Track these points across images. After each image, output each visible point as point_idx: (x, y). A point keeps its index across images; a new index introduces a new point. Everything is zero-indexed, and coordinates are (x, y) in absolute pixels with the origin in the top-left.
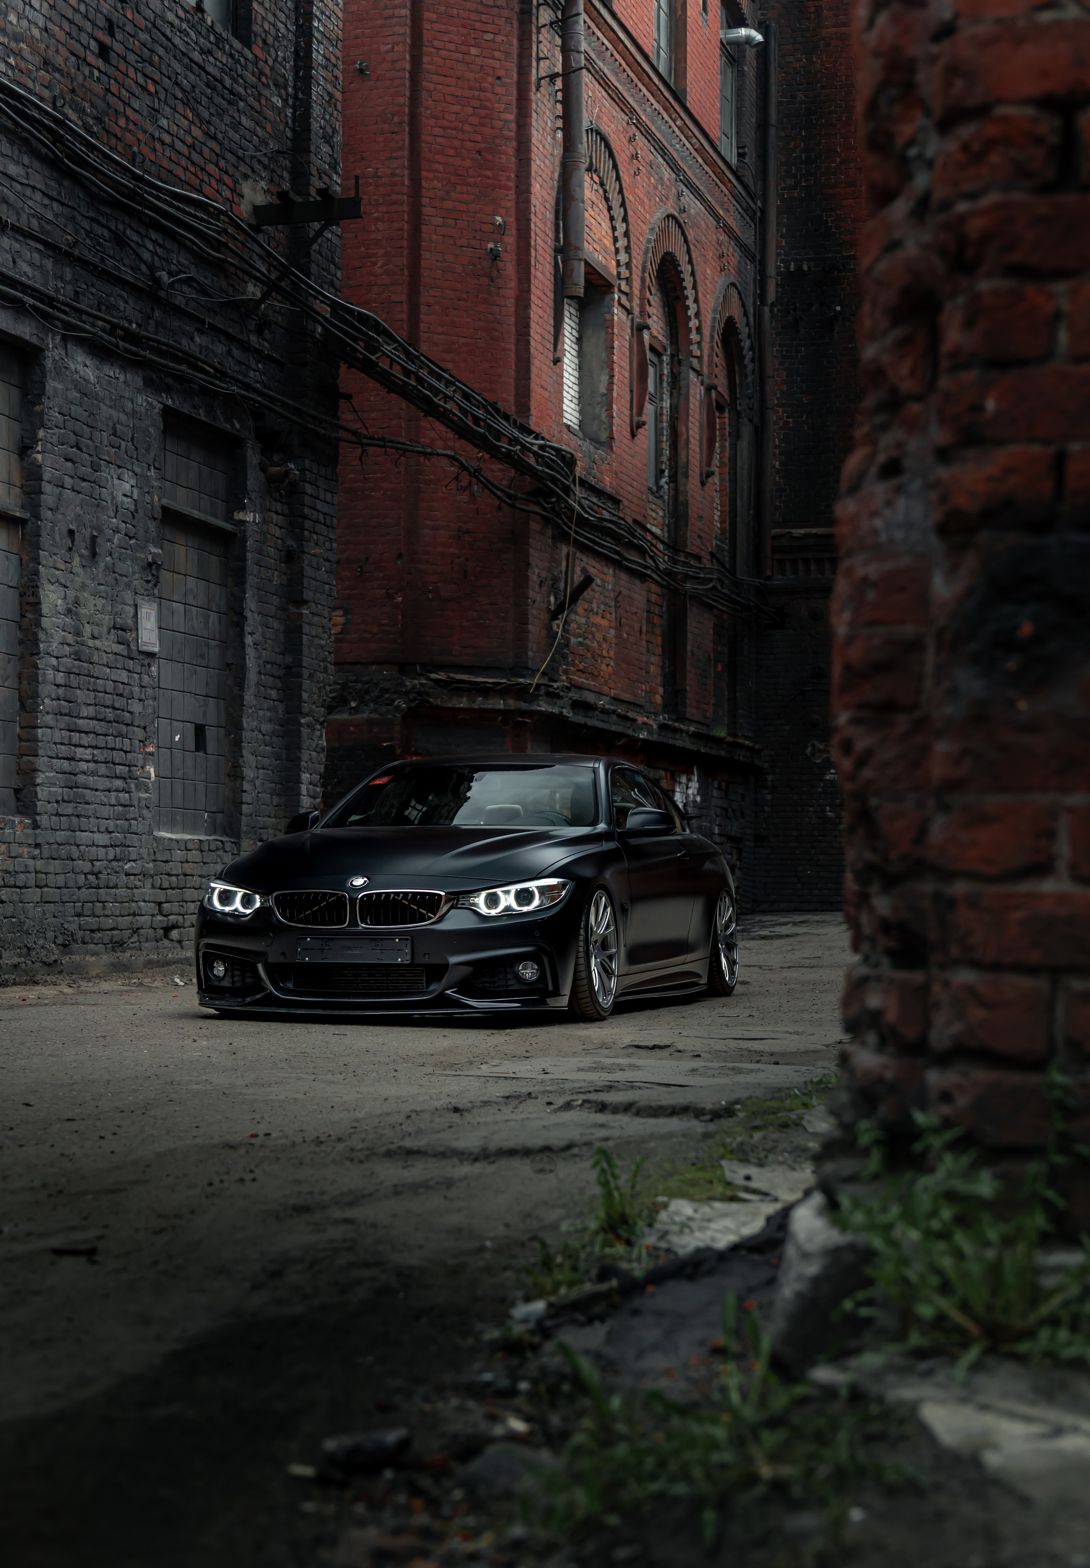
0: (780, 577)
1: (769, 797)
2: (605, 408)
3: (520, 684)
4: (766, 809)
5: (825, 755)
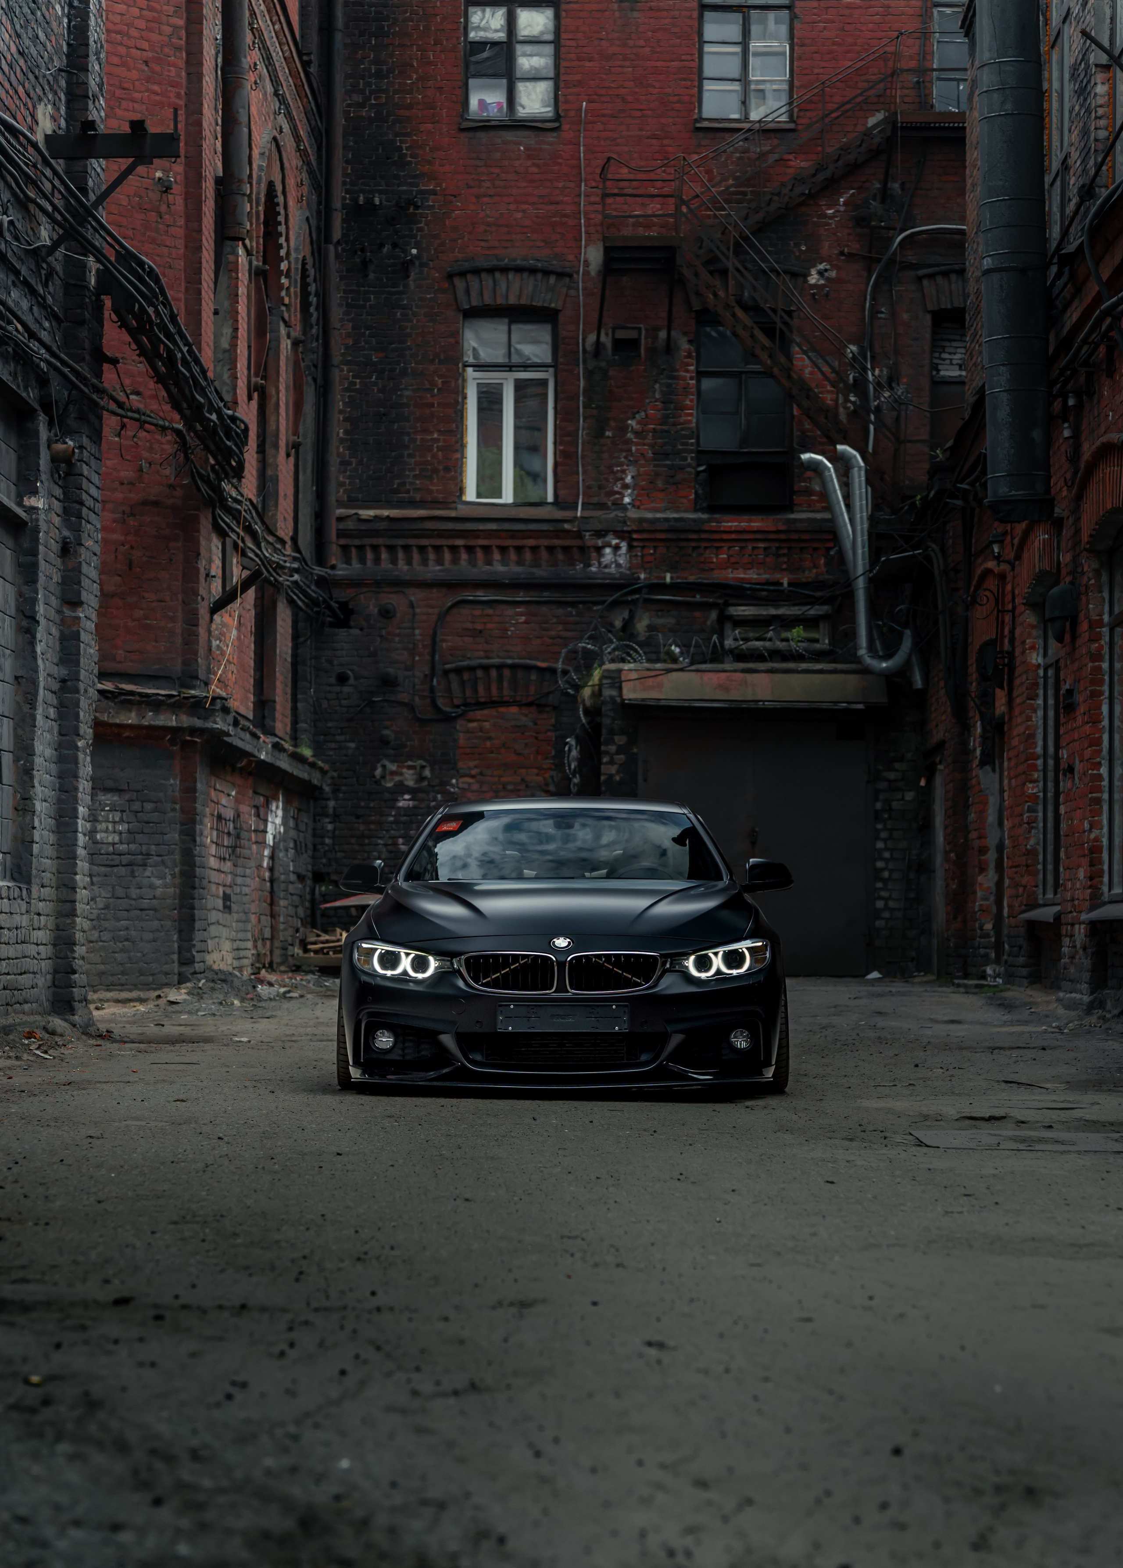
0: (344, 566)
1: (330, 827)
2: (228, 367)
3: (194, 697)
4: (327, 841)
5: (397, 778)
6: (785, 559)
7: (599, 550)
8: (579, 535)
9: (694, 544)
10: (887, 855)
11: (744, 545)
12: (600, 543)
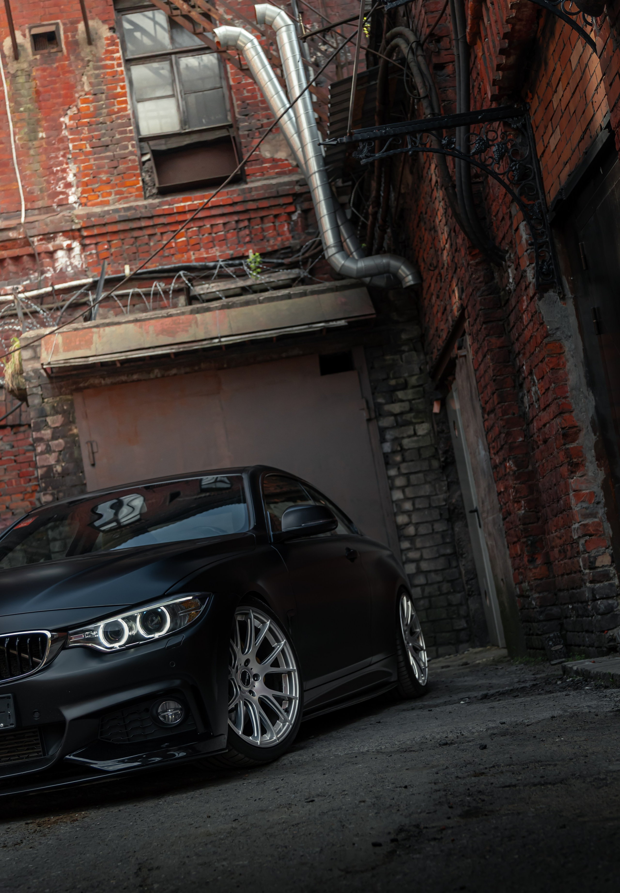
6: (247, 232)
7: (51, 254)
8: (27, 242)
9: (150, 231)
10: (408, 506)
11: (200, 223)
12: (50, 247)
